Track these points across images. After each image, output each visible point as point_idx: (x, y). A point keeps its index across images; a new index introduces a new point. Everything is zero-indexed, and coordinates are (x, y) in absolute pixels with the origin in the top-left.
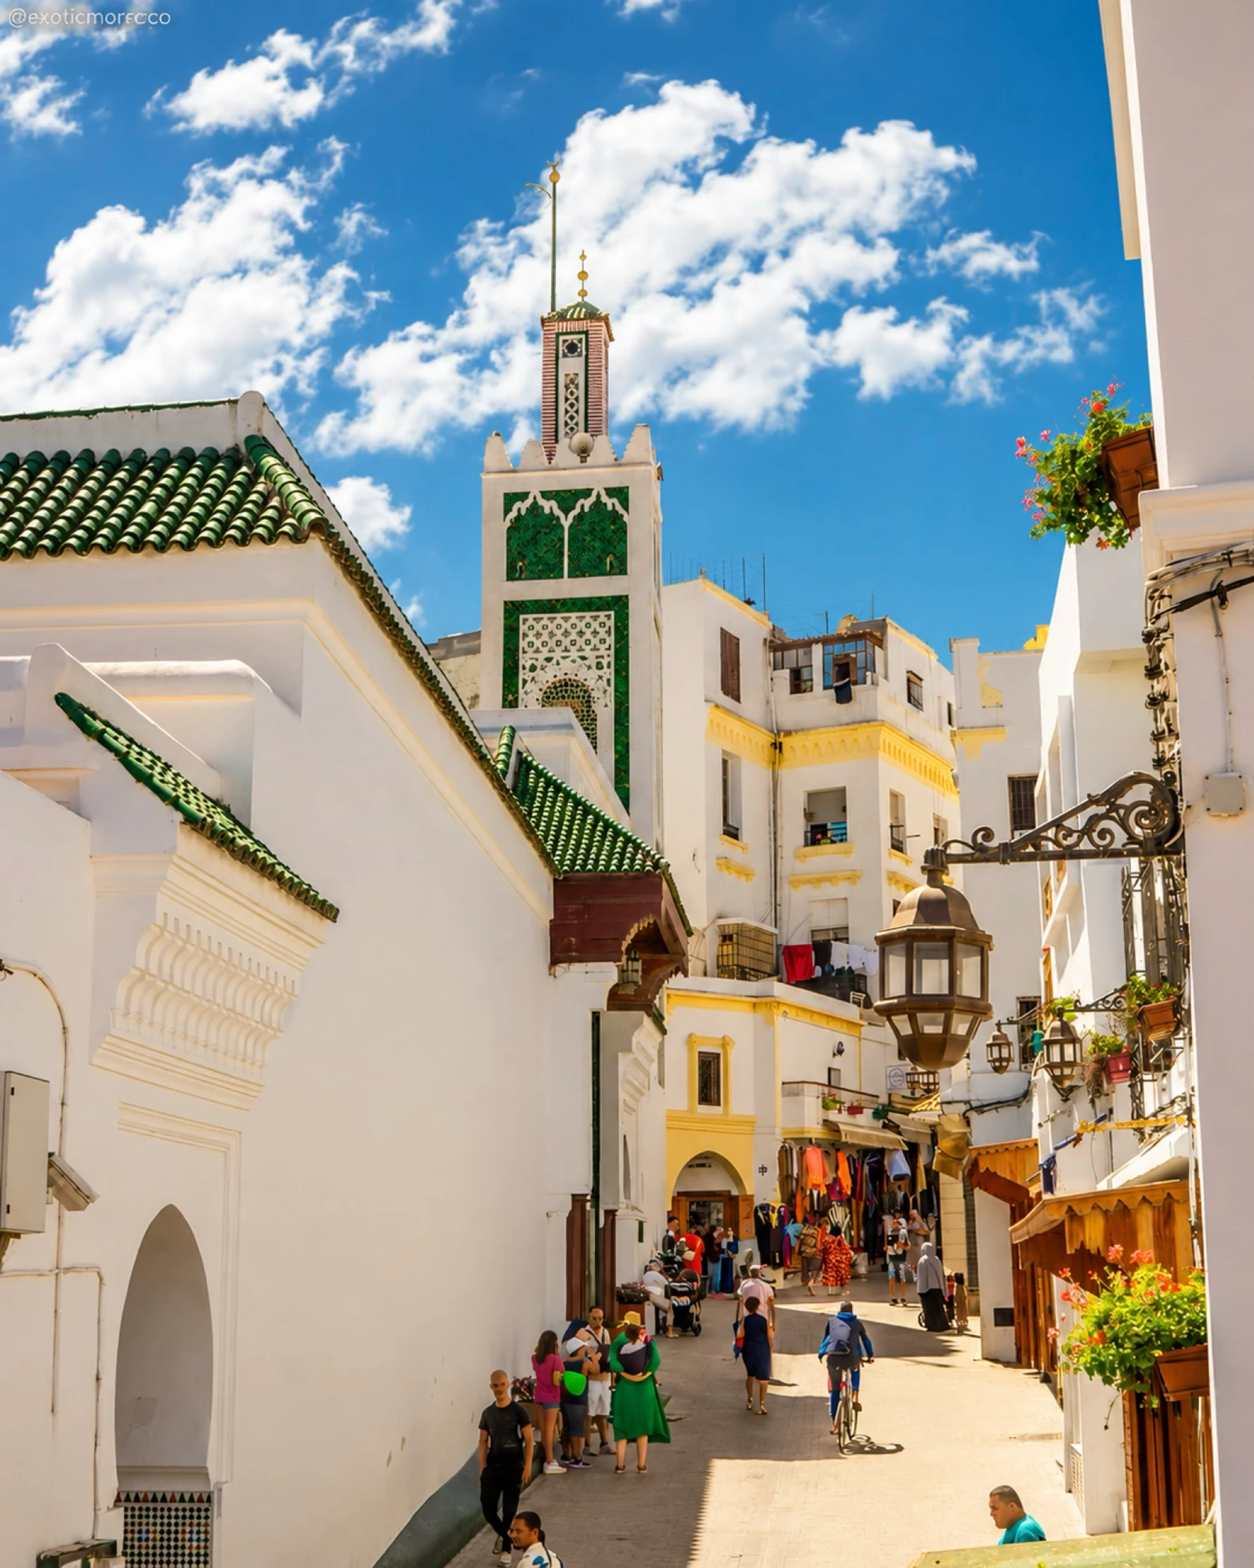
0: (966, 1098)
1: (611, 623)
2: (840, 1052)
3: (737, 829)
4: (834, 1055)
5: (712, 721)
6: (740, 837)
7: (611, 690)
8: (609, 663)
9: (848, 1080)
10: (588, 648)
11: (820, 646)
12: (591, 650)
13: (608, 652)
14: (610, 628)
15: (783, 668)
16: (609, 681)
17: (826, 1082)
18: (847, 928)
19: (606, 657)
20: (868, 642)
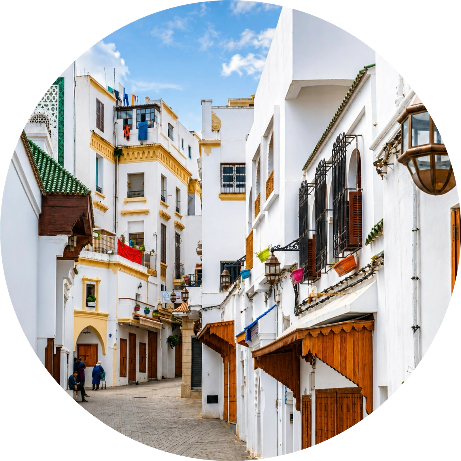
0: (200, 304)
1: (57, 90)
2: (141, 287)
3: (101, 189)
4: (138, 288)
5: (93, 140)
6: (102, 192)
7: (57, 120)
8: (57, 108)
9: (143, 299)
10: (48, 101)
11: (135, 110)
12: (50, 102)
13: (56, 103)
14: (57, 92)
15: (121, 119)
16: (56, 116)
17: (135, 299)
18: (143, 234)
19: (55, 105)
20: (155, 109)
